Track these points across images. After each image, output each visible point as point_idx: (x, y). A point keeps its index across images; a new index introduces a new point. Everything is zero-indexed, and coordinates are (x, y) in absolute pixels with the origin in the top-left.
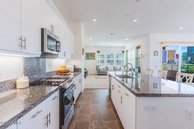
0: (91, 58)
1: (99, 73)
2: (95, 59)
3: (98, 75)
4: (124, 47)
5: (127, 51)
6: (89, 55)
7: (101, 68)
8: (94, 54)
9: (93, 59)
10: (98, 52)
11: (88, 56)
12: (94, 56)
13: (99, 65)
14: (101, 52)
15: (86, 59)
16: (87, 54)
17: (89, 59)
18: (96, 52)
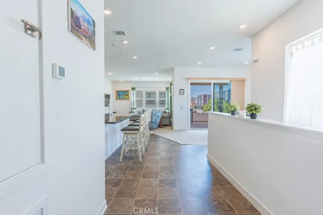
0: (124, 97)
6: (121, 93)
7: (135, 111)
8: (127, 91)
9: (126, 99)
10: (133, 89)
11: (119, 95)
12: (127, 95)
14: (137, 89)
15: (117, 99)
16: (117, 92)
17: (120, 99)
18: (130, 89)
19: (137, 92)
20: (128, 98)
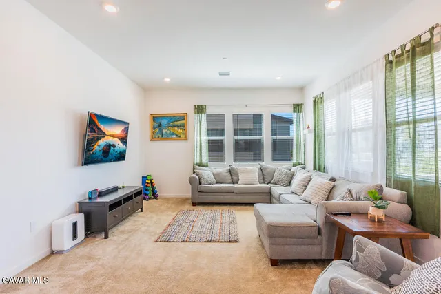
0: (172, 134)
1: (197, 195)
2: (186, 139)
3: (194, 204)
4: (301, 89)
5: (317, 101)
6: (164, 122)
7: (207, 173)
8: (183, 117)
9: (179, 138)
10: (200, 109)
11: (160, 125)
12: (183, 127)
13: (204, 162)
14: (209, 111)
15: (152, 139)
16: (155, 118)
17: (162, 138)
18: (190, 111)
19: (209, 117)
20: (186, 134)
